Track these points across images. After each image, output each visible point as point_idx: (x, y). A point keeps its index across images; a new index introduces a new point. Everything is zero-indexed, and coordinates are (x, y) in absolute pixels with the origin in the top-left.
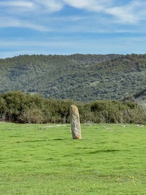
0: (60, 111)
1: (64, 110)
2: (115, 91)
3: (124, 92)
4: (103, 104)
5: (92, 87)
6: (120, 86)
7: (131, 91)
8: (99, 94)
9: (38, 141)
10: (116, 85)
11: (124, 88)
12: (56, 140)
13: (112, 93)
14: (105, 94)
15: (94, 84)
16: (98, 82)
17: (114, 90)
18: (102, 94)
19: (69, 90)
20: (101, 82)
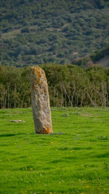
2: (50, 50)
3: (70, 51)
5: (6, 42)
6: (61, 39)
7: (83, 49)
8: (20, 56)
10: (54, 38)
11: (69, 44)
13: (47, 53)
14: (33, 56)
15: (10, 36)
16: (19, 31)
17: (49, 47)
18: (28, 56)
20: (23, 31)
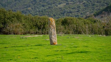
0: (37, 25)
1: (40, 24)
2: (78, 11)
3: (86, 12)
4: (71, 20)
5: (60, 8)
6: (82, 7)
7: (91, 11)
8: (65, 14)
9: (22, 46)
10: (79, 7)
11: (85, 9)
12: (37, 45)
13: (76, 13)
14: (70, 14)
15: (61, 6)
16: (65, 4)
17: (77, 10)
18: (68, 14)
19: (41, 11)
20: (67, 4)
